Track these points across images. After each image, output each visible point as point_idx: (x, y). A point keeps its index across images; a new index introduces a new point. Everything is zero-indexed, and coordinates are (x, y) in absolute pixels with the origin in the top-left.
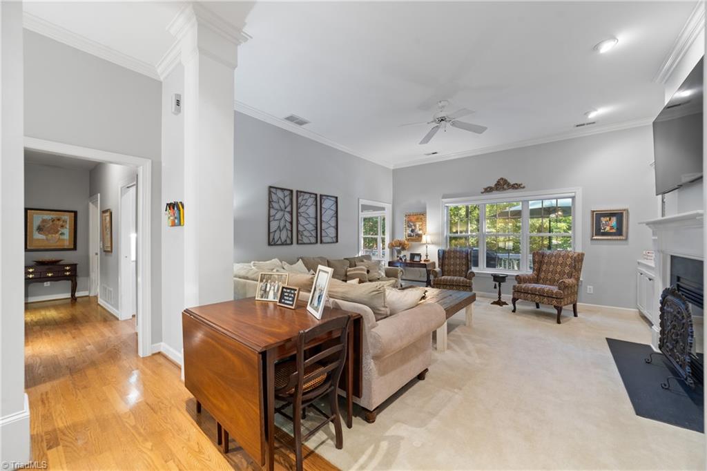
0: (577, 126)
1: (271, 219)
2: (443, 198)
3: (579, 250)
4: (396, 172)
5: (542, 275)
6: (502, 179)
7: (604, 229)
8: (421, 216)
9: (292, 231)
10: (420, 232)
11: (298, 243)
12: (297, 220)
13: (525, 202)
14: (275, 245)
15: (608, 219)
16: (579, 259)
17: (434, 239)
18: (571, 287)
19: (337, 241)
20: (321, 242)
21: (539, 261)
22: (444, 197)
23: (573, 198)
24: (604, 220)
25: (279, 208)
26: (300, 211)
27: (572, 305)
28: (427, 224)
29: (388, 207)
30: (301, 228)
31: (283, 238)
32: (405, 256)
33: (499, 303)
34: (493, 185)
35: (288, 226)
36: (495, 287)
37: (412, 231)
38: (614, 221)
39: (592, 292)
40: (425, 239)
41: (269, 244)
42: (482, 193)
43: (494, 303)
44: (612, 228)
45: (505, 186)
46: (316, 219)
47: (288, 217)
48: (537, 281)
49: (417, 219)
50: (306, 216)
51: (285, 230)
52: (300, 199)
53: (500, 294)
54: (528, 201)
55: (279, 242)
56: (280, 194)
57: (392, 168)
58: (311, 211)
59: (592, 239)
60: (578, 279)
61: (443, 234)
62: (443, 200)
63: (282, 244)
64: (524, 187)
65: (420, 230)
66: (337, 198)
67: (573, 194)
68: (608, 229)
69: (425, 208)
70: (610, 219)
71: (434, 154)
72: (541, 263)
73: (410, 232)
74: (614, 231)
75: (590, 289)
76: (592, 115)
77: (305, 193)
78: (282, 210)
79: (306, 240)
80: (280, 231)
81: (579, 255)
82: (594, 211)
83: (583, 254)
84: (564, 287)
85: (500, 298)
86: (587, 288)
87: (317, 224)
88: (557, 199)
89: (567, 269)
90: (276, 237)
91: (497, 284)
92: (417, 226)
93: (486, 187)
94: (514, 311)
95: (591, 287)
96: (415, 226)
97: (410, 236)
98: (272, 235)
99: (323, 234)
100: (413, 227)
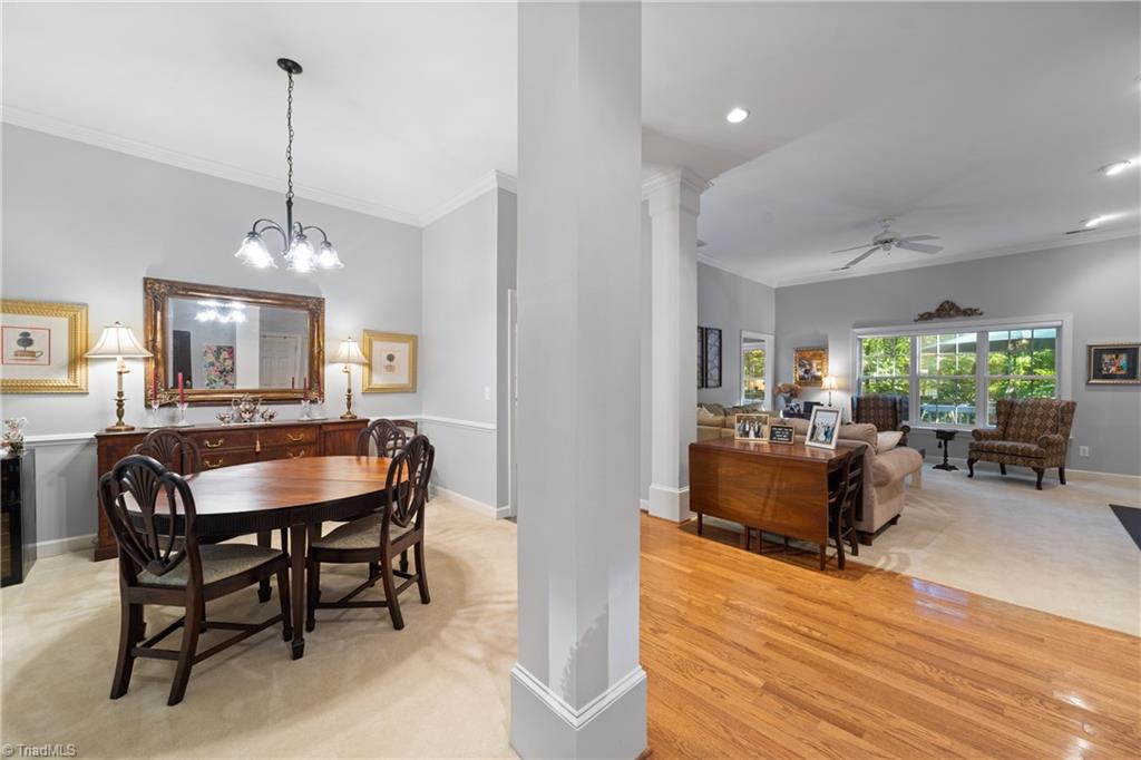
0: (1069, 233)
2: (855, 327)
3: (1067, 397)
4: (778, 290)
5: (1011, 430)
6: (948, 302)
7: (1108, 370)
8: (820, 352)
10: (819, 374)
13: (983, 335)
15: (1114, 356)
16: (1069, 409)
17: (842, 382)
18: (1057, 445)
19: (720, 385)
20: (706, 385)
21: (1007, 411)
22: (856, 326)
23: (1059, 328)
24: (1107, 358)
27: (1057, 469)
28: (830, 358)
29: (769, 339)
32: (798, 405)
33: (945, 467)
34: (932, 309)
36: (940, 446)
37: (806, 372)
38: (1123, 360)
39: (1087, 455)
40: (827, 382)
42: (916, 321)
43: (938, 467)
44: (1120, 368)
45: (952, 312)
46: (702, 357)
48: (1004, 437)
49: (815, 355)
53: (946, 456)
54: (987, 333)
57: (774, 286)
59: (1088, 384)
60: (1067, 436)
61: (854, 375)
62: (855, 330)
64: (981, 314)
65: (818, 370)
66: (720, 331)
67: (1060, 323)
68: (1113, 369)
69: (827, 341)
70: (1117, 357)
71: (843, 268)
72: (1009, 415)
73: (802, 374)
74: (1123, 372)
75: (1084, 450)
76: (1092, 224)
81: (1068, 404)
82: (1091, 347)
83: (1074, 404)
84: (1050, 444)
85: (946, 460)
86: (1079, 449)
87: (703, 364)
88: (1032, 329)
89: (1050, 423)
91: (943, 442)
92: (814, 365)
93: (922, 312)
94: (971, 476)
95: (1087, 448)
96: (811, 365)
97: (802, 378)
99: (708, 376)
100: (808, 367)
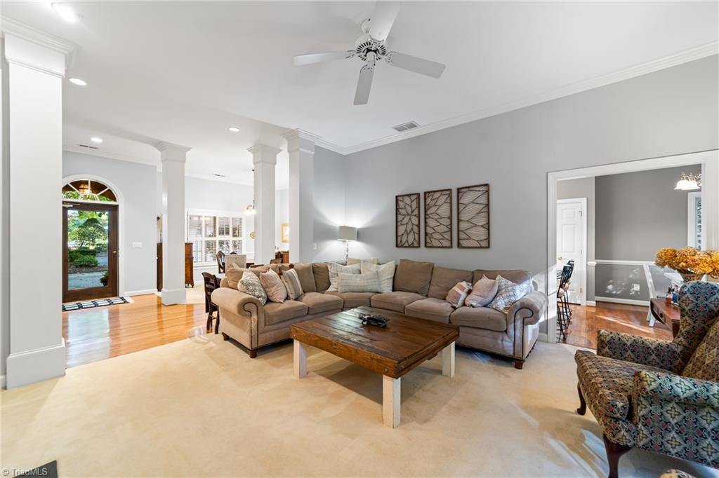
1: (399, 223)
9: (419, 234)
11: (426, 246)
12: (426, 222)
14: (402, 247)
19: (489, 245)
20: (459, 245)
25: (405, 213)
26: (428, 212)
30: (430, 231)
31: (411, 241)
35: (416, 229)
41: (397, 246)
46: (451, 218)
47: (415, 220)
50: (436, 217)
51: (412, 233)
52: (429, 200)
55: (406, 245)
56: (407, 200)
58: (444, 211)
63: (409, 247)
66: (488, 186)
77: (434, 192)
78: (408, 215)
79: (436, 243)
80: (408, 234)
87: (451, 224)
90: (404, 240)
98: (399, 239)
99: (462, 236)
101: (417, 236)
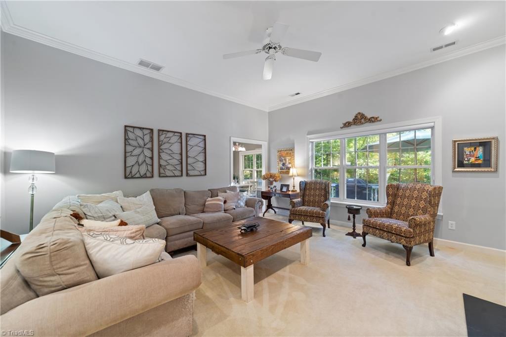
0: (434, 50)
1: (128, 154)
2: (308, 135)
3: (438, 183)
4: (271, 114)
5: (396, 209)
6: (359, 113)
7: (469, 160)
8: (291, 151)
9: (152, 165)
10: (290, 166)
11: (160, 176)
12: (159, 156)
13: (383, 136)
14: (132, 177)
15: (473, 149)
16: (437, 193)
17: (300, 171)
18: (425, 225)
19: (206, 174)
20: (187, 175)
21: (394, 192)
22: (309, 133)
23: (432, 128)
24: (467, 150)
25: (137, 145)
26: (162, 147)
27: (427, 244)
28: (295, 156)
29: (265, 145)
30: (163, 163)
31: (142, 172)
32: (275, 186)
33: (354, 234)
34: (351, 120)
35: (149, 161)
36: (349, 219)
37: (284, 164)
38: (480, 151)
39: (454, 228)
40: (293, 171)
41: (126, 177)
42: (341, 128)
43: (349, 234)
44: (477, 158)
45: (363, 120)
46: (181, 154)
47: (148, 153)
48: (389, 214)
49: (287, 154)
50: (170, 152)
51: (144, 164)
52: (162, 137)
53: (354, 226)
54: (385, 134)
55: (138, 175)
56: (139, 133)
57: (268, 111)
58: (176, 148)
59: (454, 172)
60: (434, 215)
61: (308, 167)
62: (308, 136)
63: (141, 177)
64: (380, 120)
65: (289, 163)
66: (205, 136)
67: (432, 124)
68: (472, 160)
69: (294, 144)
70: (475, 149)
71: (297, 94)
72: (395, 196)
73: (281, 166)
74: (480, 162)
75: (452, 224)
76: (449, 31)
77: (168, 131)
78: (140, 147)
79: (168, 173)
80: (139, 165)
81: (435, 188)
82: (455, 141)
83: (440, 188)
84: (414, 225)
85: (354, 229)
86: (448, 223)
87: (182, 159)
88: (415, 130)
89: (422, 204)
90: (135, 170)
91: (351, 216)
92: (287, 160)
93: (345, 122)
94: (364, 245)
95: (454, 223)
96: (285, 160)
97: (281, 169)
98: (128, 170)
99: (189, 168)
100: (284, 161)
101: (150, 168)
